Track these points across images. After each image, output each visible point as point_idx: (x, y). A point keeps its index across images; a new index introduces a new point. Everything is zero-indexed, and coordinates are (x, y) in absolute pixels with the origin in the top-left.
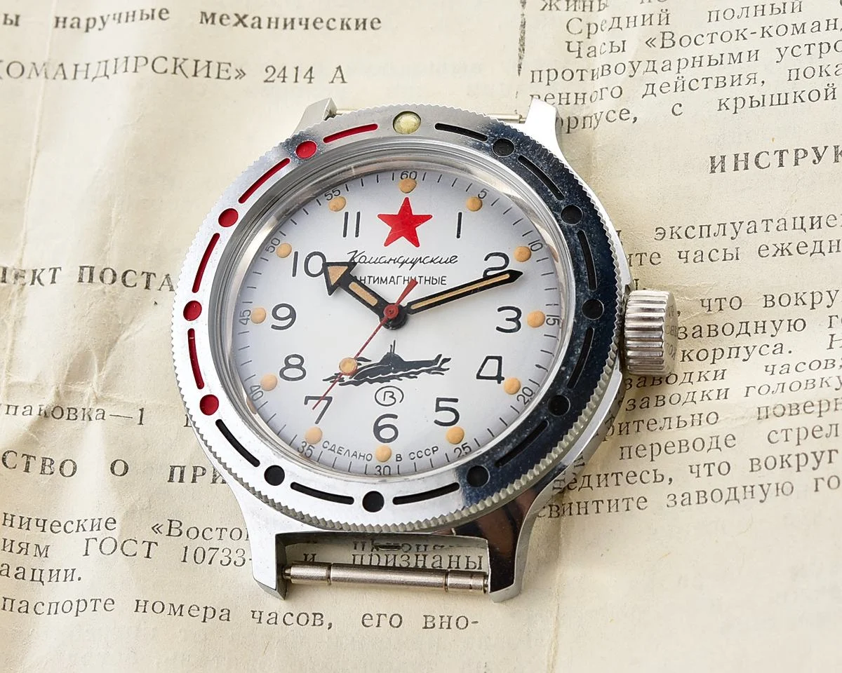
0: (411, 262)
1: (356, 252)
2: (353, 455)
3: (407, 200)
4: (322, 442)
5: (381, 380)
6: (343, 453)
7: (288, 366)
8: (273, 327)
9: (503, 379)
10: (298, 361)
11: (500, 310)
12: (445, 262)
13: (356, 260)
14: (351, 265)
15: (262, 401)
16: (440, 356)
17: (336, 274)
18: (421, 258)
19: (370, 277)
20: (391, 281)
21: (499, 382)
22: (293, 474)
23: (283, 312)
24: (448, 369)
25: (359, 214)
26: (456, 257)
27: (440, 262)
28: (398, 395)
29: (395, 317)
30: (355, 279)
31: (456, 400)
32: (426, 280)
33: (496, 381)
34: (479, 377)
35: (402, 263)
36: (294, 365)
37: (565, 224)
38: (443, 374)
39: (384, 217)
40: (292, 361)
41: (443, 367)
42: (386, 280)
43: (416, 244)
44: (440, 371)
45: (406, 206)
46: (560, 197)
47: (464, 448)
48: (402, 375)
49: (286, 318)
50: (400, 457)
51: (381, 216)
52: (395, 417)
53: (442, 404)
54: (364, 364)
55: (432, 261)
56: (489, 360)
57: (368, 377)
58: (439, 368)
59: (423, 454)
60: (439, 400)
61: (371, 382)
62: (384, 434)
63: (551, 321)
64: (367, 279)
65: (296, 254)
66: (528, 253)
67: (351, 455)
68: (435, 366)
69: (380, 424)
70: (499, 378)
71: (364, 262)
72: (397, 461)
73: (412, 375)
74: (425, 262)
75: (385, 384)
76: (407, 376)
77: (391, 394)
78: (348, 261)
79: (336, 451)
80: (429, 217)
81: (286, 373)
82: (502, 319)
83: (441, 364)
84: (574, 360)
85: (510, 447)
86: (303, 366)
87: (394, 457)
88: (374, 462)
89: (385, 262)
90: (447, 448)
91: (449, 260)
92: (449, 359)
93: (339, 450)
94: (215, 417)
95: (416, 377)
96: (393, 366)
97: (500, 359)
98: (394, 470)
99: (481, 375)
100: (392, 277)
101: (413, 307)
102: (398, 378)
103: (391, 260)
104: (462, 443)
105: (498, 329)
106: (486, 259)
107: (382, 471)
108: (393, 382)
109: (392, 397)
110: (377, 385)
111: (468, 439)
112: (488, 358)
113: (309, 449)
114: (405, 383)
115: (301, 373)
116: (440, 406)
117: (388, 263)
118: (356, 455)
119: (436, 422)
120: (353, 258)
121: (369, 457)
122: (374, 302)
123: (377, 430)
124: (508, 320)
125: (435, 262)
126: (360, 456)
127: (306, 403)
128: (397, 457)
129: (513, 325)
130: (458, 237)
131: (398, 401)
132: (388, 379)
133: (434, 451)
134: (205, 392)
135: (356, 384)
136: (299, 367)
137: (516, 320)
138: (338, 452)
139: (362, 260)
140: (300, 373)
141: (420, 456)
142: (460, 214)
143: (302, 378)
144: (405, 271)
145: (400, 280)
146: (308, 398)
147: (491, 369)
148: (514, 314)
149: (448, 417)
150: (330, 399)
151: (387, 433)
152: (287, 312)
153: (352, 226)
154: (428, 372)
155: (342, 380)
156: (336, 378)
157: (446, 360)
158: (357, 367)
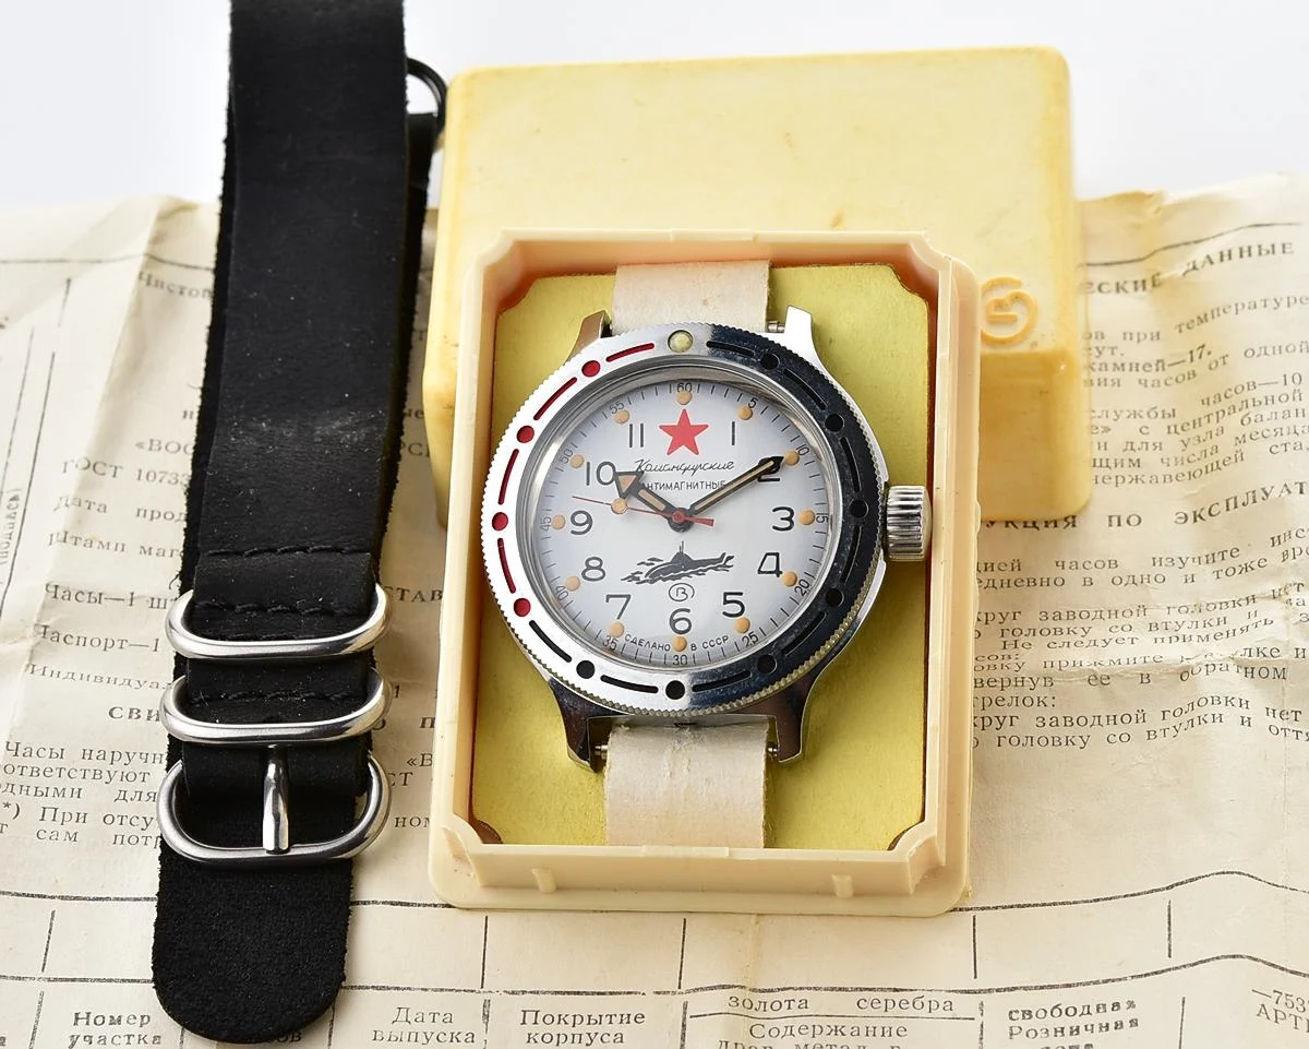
0: (692, 469)
1: (642, 460)
2: (653, 646)
3: (684, 411)
4: (624, 636)
5: (673, 578)
6: (644, 645)
7: (589, 568)
8: (573, 532)
9: (781, 573)
10: (598, 563)
11: (774, 510)
12: (723, 467)
13: (643, 469)
14: (639, 474)
15: (568, 600)
16: (724, 554)
17: (627, 482)
18: (701, 464)
19: (657, 483)
20: (675, 487)
21: (778, 576)
22: (602, 668)
23: (581, 518)
24: (733, 566)
25: (642, 425)
26: (733, 462)
27: (718, 467)
28: (689, 591)
29: (682, 520)
30: (643, 487)
31: (741, 594)
32: (707, 485)
33: (775, 575)
34: (760, 572)
35: (685, 470)
36: (594, 567)
37: (830, 432)
38: (728, 571)
39: (664, 428)
40: (591, 563)
41: (728, 564)
42: (671, 485)
43: (696, 451)
44: (726, 567)
45: (684, 417)
46: (822, 407)
47: (751, 637)
48: (692, 573)
49: (584, 524)
50: (695, 646)
52: (688, 611)
53: (729, 598)
54: (657, 564)
55: (711, 467)
56: (768, 557)
57: (661, 576)
58: (725, 565)
59: (715, 642)
60: (726, 594)
61: (664, 580)
62: (679, 626)
63: (820, 519)
64: (654, 485)
65: (588, 464)
66: (796, 457)
67: (651, 647)
68: (721, 563)
69: (675, 617)
70: (778, 572)
71: (650, 470)
72: (692, 650)
73: (700, 573)
74: (705, 468)
75: (677, 581)
76: (697, 573)
77: (683, 590)
78: (635, 470)
79: (638, 643)
80: (706, 427)
81: (587, 574)
82: (777, 519)
83: (727, 560)
84: (845, 557)
85: (793, 636)
86: (602, 568)
87: (689, 646)
88: (672, 652)
89: (669, 470)
90: (736, 636)
91: (726, 466)
92: (732, 557)
93: (640, 642)
94: (528, 618)
95: (705, 575)
96: (682, 565)
97: (777, 555)
98: (690, 660)
99: (762, 570)
100: (677, 483)
101: (697, 508)
102: (688, 575)
103: (674, 467)
104: (749, 632)
105: (775, 528)
107: (679, 660)
108: (684, 580)
109: (684, 593)
111: (754, 628)
112: (767, 554)
113: (612, 643)
114: (695, 580)
115: (601, 574)
116: (727, 599)
117: (672, 470)
118: (655, 646)
119: (725, 613)
120: (640, 467)
121: (667, 648)
122: (662, 507)
123: (673, 623)
124: (782, 519)
125: (714, 467)
126: (659, 647)
127: (607, 601)
128: (692, 647)
129: (788, 524)
130: (733, 444)
131: (689, 596)
132: (679, 577)
133: (724, 640)
134: (517, 595)
135: (652, 582)
136: (599, 568)
137: (789, 519)
139: (649, 467)
141: (712, 645)
142: (733, 423)
143: (602, 578)
144: (688, 477)
145: (684, 485)
146: (608, 597)
147: (770, 564)
148: (788, 514)
149: (736, 609)
150: (628, 597)
151: (682, 626)
152: (584, 518)
153: (637, 436)
154: (715, 569)
155: (638, 579)
156: (633, 577)
157: (730, 558)
158: (651, 567)
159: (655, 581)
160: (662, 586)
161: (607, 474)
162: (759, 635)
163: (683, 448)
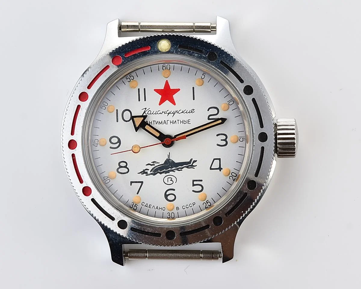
0: (173, 113)
1: (146, 108)
2: (156, 208)
3: (167, 82)
4: (141, 203)
5: (165, 172)
6: (151, 207)
7: (121, 167)
8: (111, 148)
9: (222, 169)
10: (124, 164)
11: (217, 135)
12: (189, 112)
13: (146, 113)
14: (145, 116)
15: (110, 183)
16: (192, 159)
17: (138, 121)
18: (177, 111)
19: (154, 121)
20: (164, 123)
21: (220, 171)
23: (115, 140)
24: (196, 166)
25: (145, 89)
26: (194, 110)
27: (186, 112)
28: (174, 179)
30: (146, 124)
31: (201, 181)
32: (181, 122)
33: (219, 170)
34: (211, 169)
35: (169, 114)
36: (123, 166)
38: (194, 168)
39: (157, 91)
40: (122, 164)
41: (193, 165)
42: (162, 122)
43: (174, 103)
45: (167, 84)
47: (207, 203)
48: (175, 170)
49: (116, 143)
50: (178, 208)
51: (155, 90)
52: (174, 190)
53: (195, 183)
54: (156, 165)
55: (183, 112)
56: (215, 160)
57: (159, 171)
58: (192, 165)
59: (189, 206)
60: (194, 181)
61: (161, 173)
62: (170, 198)
63: (241, 140)
64: (153, 122)
65: (117, 110)
66: (228, 107)
67: (155, 208)
68: (190, 164)
69: (167, 194)
70: (220, 169)
71: (150, 114)
72: (177, 210)
73: (179, 169)
74: (179, 113)
75: (168, 174)
76: (178, 170)
77: (171, 179)
78: (141, 115)
79: (148, 206)
80: (179, 90)
81: (119, 170)
82: (219, 140)
83: (193, 163)
85: (231, 206)
86: (127, 167)
87: (175, 208)
88: (166, 212)
89: (160, 113)
90: (199, 203)
91: (191, 112)
92: (196, 161)
93: (149, 206)
94: (91, 197)
95: (182, 170)
96: (170, 165)
97: (220, 159)
98: (176, 215)
99: (212, 168)
100: (165, 121)
102: (173, 171)
103: (163, 112)
104: (206, 200)
105: (218, 145)
106: (208, 110)
107: (170, 215)
108: (171, 173)
109: (171, 180)
110: (164, 175)
111: (209, 198)
112: (214, 159)
113: (135, 206)
114: (177, 173)
116: (195, 184)
117: (162, 113)
118: (158, 208)
119: (193, 191)
120: (145, 112)
121: (164, 209)
122: (158, 135)
123: (166, 196)
124: (221, 140)
125: (184, 112)
126: (160, 208)
127: (131, 185)
128: (177, 208)
129: (224, 143)
130: (194, 99)
131: (174, 182)
132: (168, 172)
133: (193, 205)
134: (84, 185)
135: (154, 174)
136: (126, 167)
137: (225, 140)
138: (149, 207)
140: (126, 170)
141: (187, 207)
142: (193, 88)
143: (127, 172)
144: (170, 117)
145: (169, 122)
146: (132, 182)
147: (216, 165)
148: (224, 137)
149: (199, 188)
150: (142, 182)
151: (171, 197)
152: (116, 140)
153: (142, 95)
154: (187, 167)
155: (147, 173)
156: (144, 172)
157: (195, 161)
158: (154, 166)
159: (156, 174)
160: (159, 177)
161: (127, 116)
162: (212, 202)
163: (167, 102)
